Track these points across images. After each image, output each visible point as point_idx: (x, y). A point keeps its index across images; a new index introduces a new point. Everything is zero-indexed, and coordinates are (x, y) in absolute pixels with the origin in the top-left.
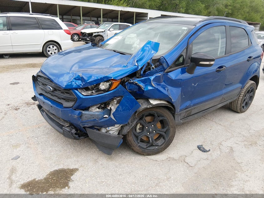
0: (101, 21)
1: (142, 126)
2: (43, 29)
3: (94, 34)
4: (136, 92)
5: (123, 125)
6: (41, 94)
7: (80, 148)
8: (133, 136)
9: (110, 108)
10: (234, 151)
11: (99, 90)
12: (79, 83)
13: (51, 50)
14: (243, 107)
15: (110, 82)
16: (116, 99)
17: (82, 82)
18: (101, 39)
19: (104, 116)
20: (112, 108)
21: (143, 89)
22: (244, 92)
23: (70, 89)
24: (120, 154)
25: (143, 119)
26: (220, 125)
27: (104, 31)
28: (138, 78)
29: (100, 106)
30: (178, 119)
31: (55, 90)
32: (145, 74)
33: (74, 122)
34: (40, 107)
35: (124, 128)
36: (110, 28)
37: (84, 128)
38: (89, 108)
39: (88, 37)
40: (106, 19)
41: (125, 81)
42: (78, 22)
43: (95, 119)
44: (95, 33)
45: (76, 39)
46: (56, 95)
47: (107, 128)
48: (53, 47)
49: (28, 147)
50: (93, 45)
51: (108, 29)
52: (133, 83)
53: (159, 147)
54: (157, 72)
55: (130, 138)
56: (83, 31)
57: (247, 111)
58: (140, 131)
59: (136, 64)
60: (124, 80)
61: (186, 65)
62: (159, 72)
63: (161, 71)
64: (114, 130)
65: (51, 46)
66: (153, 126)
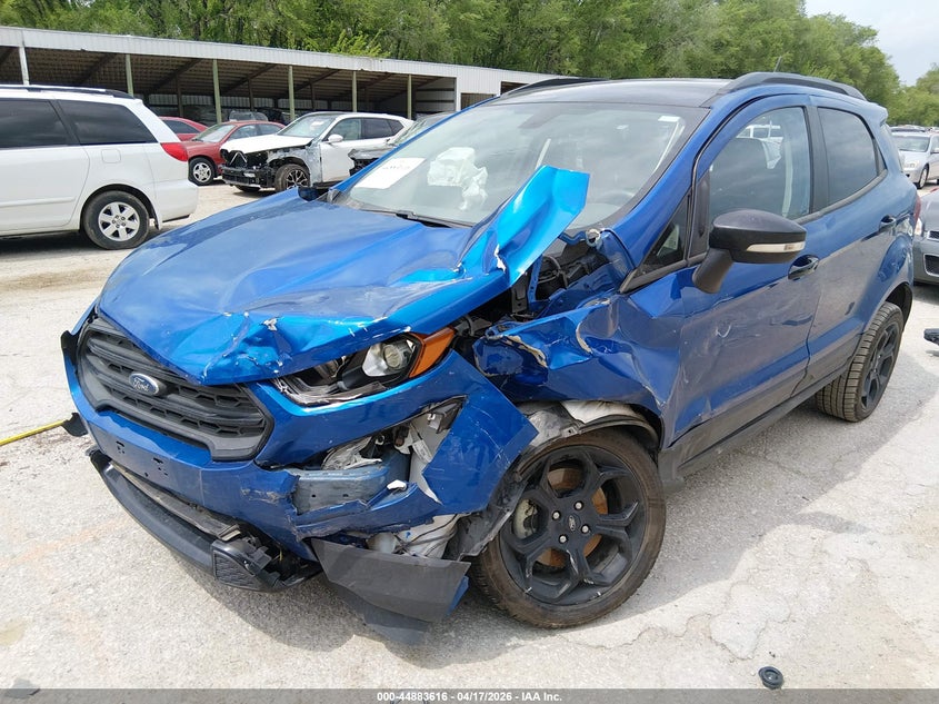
0: (288, 110)
1: (536, 511)
2: (82, 145)
3: (272, 157)
4: (513, 375)
5: (465, 515)
6: (104, 409)
7: (283, 618)
8: (506, 555)
9: (411, 448)
10: (877, 577)
11: (362, 380)
12: (265, 355)
13: (114, 222)
14: (864, 399)
15: (410, 344)
16: (439, 410)
17: (279, 354)
18: (299, 174)
19: (390, 486)
20: (419, 446)
21: (544, 364)
22: (868, 345)
23: (241, 384)
24: (452, 634)
25: (542, 483)
26: (798, 472)
27: (309, 144)
28: (521, 320)
29: (371, 443)
30: (669, 471)
31: (171, 387)
32: (545, 304)
33: (266, 520)
34: (100, 460)
35: (472, 527)
36: (329, 135)
37: (308, 540)
38: (324, 454)
39: (249, 166)
40: (306, 103)
41: (472, 334)
42: (206, 114)
43: (355, 504)
44: (275, 151)
45: (201, 177)
46: (176, 408)
47: (403, 535)
48: (122, 209)
49: (59, 634)
50: (304, 193)
51: (323, 136)
52: (501, 343)
53: (606, 589)
54: (588, 293)
55: (494, 567)
56: (230, 146)
57: (876, 412)
58: (530, 532)
59: (500, 264)
60: (467, 331)
61: (691, 260)
62: (598, 290)
63: (604, 288)
64: (427, 540)
65: (114, 206)
66: (579, 506)
